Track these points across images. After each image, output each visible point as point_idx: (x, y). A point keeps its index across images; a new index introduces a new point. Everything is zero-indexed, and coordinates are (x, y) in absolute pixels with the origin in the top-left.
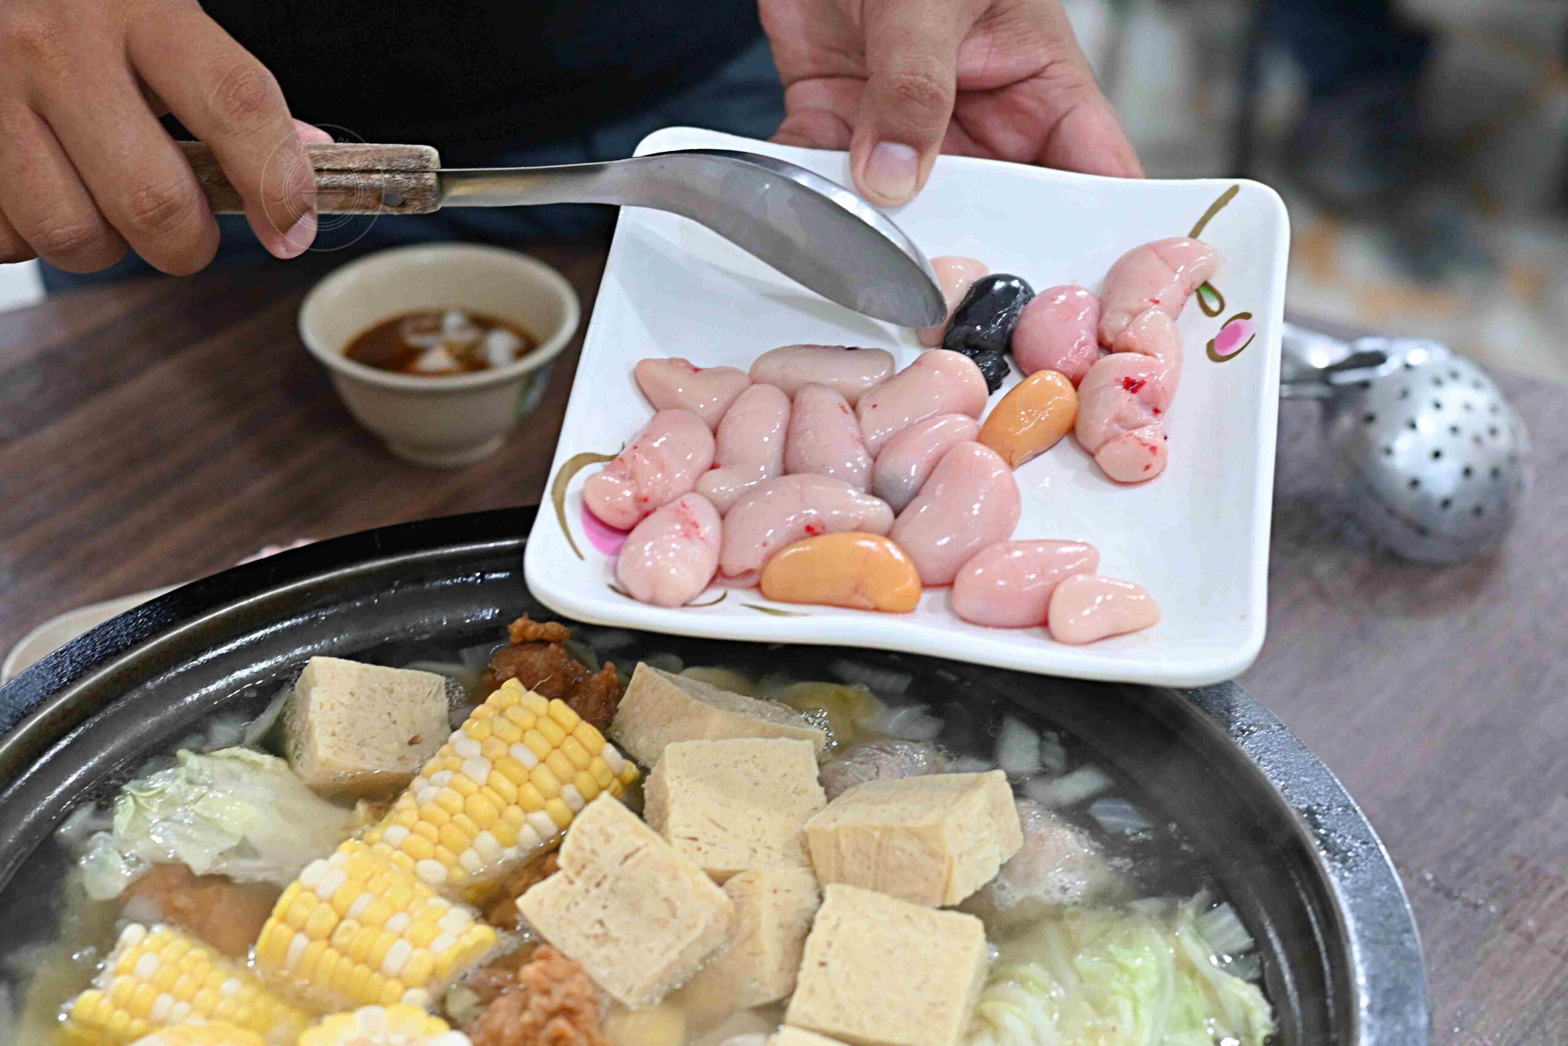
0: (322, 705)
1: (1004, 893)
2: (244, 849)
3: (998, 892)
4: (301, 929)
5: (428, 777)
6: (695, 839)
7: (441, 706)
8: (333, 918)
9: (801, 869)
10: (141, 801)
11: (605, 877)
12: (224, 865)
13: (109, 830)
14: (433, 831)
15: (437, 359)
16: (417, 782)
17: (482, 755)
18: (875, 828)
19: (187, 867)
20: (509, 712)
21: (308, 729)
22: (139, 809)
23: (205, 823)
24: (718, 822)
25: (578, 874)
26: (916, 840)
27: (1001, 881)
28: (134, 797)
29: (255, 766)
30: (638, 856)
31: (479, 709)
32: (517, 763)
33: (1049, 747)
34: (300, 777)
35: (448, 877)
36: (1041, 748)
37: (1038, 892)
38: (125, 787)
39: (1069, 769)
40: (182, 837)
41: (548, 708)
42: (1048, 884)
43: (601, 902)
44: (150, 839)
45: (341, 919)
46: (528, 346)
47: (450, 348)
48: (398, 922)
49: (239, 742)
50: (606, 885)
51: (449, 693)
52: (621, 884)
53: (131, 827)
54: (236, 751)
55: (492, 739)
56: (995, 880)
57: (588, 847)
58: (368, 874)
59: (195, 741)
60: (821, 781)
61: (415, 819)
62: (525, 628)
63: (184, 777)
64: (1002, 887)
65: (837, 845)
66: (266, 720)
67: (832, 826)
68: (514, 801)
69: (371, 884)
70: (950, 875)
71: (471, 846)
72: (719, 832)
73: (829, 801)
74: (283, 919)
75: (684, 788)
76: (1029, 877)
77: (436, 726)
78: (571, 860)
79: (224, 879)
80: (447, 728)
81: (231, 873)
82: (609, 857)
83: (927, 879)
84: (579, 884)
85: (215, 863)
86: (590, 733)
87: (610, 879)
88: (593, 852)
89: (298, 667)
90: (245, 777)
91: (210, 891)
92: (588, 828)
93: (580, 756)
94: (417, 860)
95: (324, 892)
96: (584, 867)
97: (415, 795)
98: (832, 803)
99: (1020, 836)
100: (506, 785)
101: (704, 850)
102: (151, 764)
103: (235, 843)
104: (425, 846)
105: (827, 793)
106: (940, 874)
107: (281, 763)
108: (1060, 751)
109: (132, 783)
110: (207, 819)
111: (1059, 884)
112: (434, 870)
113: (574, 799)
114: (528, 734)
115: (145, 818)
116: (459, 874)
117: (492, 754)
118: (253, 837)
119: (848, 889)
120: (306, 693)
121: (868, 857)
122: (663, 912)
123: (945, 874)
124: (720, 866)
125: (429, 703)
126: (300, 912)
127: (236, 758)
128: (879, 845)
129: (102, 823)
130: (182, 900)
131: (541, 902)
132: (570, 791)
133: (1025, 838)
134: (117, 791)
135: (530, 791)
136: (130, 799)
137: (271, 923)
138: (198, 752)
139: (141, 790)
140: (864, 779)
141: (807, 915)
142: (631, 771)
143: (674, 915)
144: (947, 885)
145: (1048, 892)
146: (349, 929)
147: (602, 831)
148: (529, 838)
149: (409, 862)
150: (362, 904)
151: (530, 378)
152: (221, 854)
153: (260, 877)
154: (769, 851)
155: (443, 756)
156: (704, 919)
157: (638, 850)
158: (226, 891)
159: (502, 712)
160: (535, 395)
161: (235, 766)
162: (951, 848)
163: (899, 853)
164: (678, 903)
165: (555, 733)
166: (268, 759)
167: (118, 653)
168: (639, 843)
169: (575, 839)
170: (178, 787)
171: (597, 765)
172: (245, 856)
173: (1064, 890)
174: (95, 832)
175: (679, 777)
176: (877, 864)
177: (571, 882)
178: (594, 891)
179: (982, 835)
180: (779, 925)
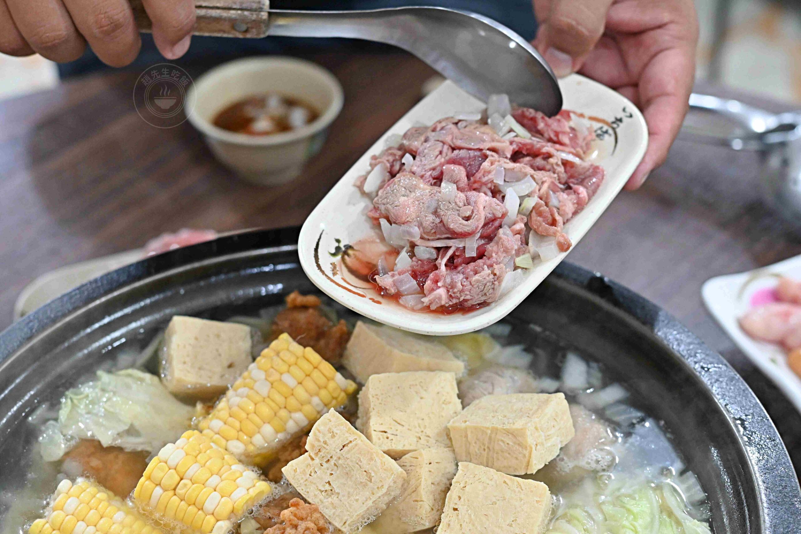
0: (178, 345)
1: (563, 463)
2: (131, 431)
3: (560, 462)
4: (159, 484)
5: (235, 390)
6: (385, 432)
7: (246, 345)
8: (179, 479)
9: (446, 449)
10: (75, 401)
11: (331, 457)
12: (119, 441)
13: (56, 420)
14: (237, 424)
15: (262, 124)
16: (230, 393)
17: (266, 379)
18: (488, 428)
19: (99, 442)
20: (281, 354)
21: (169, 361)
22: (74, 406)
23: (110, 415)
24: (399, 421)
25: (317, 454)
26: (510, 436)
27: (561, 456)
28: (71, 400)
29: (142, 380)
30: (350, 445)
31: (266, 351)
32: (286, 385)
33: (592, 371)
34: (165, 387)
35: (246, 450)
37: (583, 463)
38: (67, 393)
39: (605, 385)
40: (97, 424)
41: (304, 353)
42: (588, 458)
43: (329, 472)
44: (78, 425)
45: (181, 479)
46: (313, 117)
47: (271, 118)
48: (214, 480)
49: (132, 366)
50: (332, 462)
51: (252, 337)
52: (340, 462)
53: (69, 418)
54: (130, 371)
55: (272, 370)
56: (558, 456)
57: (322, 440)
58: (197, 452)
59: (108, 364)
60: (459, 396)
61: (227, 415)
62: (294, 300)
63: (100, 386)
64: (562, 460)
65: (466, 437)
67: (463, 426)
68: (283, 406)
69: (199, 457)
70: (530, 457)
71: (259, 432)
72: (399, 427)
73: (463, 408)
74: (149, 478)
75: (380, 401)
76: (578, 453)
77: (244, 356)
78: (313, 446)
79: (120, 449)
80: (250, 358)
81: (123, 446)
82: (334, 445)
83: (517, 458)
84: (317, 461)
85: (114, 440)
86: (327, 367)
87: (335, 458)
88: (325, 443)
89: (167, 321)
90: (134, 386)
91: (111, 456)
92: (322, 428)
93: (322, 380)
94: (227, 441)
95: (172, 463)
96: (320, 451)
97: (228, 401)
98: (465, 409)
99: (573, 430)
100: (279, 398)
101: (390, 438)
102: (82, 379)
103: (126, 428)
104: (233, 433)
105: (462, 403)
106: (525, 456)
107: (155, 379)
108: (599, 375)
109: (71, 390)
110: (113, 413)
111: (595, 458)
112: (237, 447)
113: (318, 405)
114: (291, 368)
115: (78, 412)
116: (251, 448)
117: (271, 379)
118: (137, 424)
119: (471, 465)
120: (170, 337)
121: (484, 444)
122: (363, 478)
123: (527, 455)
124: (398, 447)
125: (241, 343)
126: (158, 474)
127: (130, 376)
128: (490, 438)
129: (53, 415)
130: (95, 462)
131: (295, 471)
132: (316, 400)
133: (576, 431)
134: (62, 395)
135: (292, 402)
136: (69, 401)
137: (142, 479)
138: (109, 372)
139: (76, 394)
140: (486, 393)
141: (449, 476)
142: (351, 386)
143: (371, 481)
144: (528, 462)
145: (589, 463)
146: (185, 485)
147: (330, 431)
148: (292, 427)
149: (223, 442)
150: (193, 470)
151: (313, 138)
152: (118, 434)
153: (139, 449)
154: (428, 438)
155: (245, 379)
156: (389, 482)
157: (351, 442)
158: (121, 457)
159: (278, 354)
160: (317, 146)
161: (129, 380)
162: (531, 441)
163: (502, 444)
164: (373, 474)
165: (307, 366)
166: (148, 377)
167: (64, 315)
168: (351, 439)
169: (315, 434)
170: (97, 393)
171: (331, 385)
172: (132, 435)
173: (598, 462)
174: (48, 420)
175: (377, 395)
176: (488, 448)
177: (312, 459)
178: (325, 465)
179: (549, 433)
180: (432, 483)
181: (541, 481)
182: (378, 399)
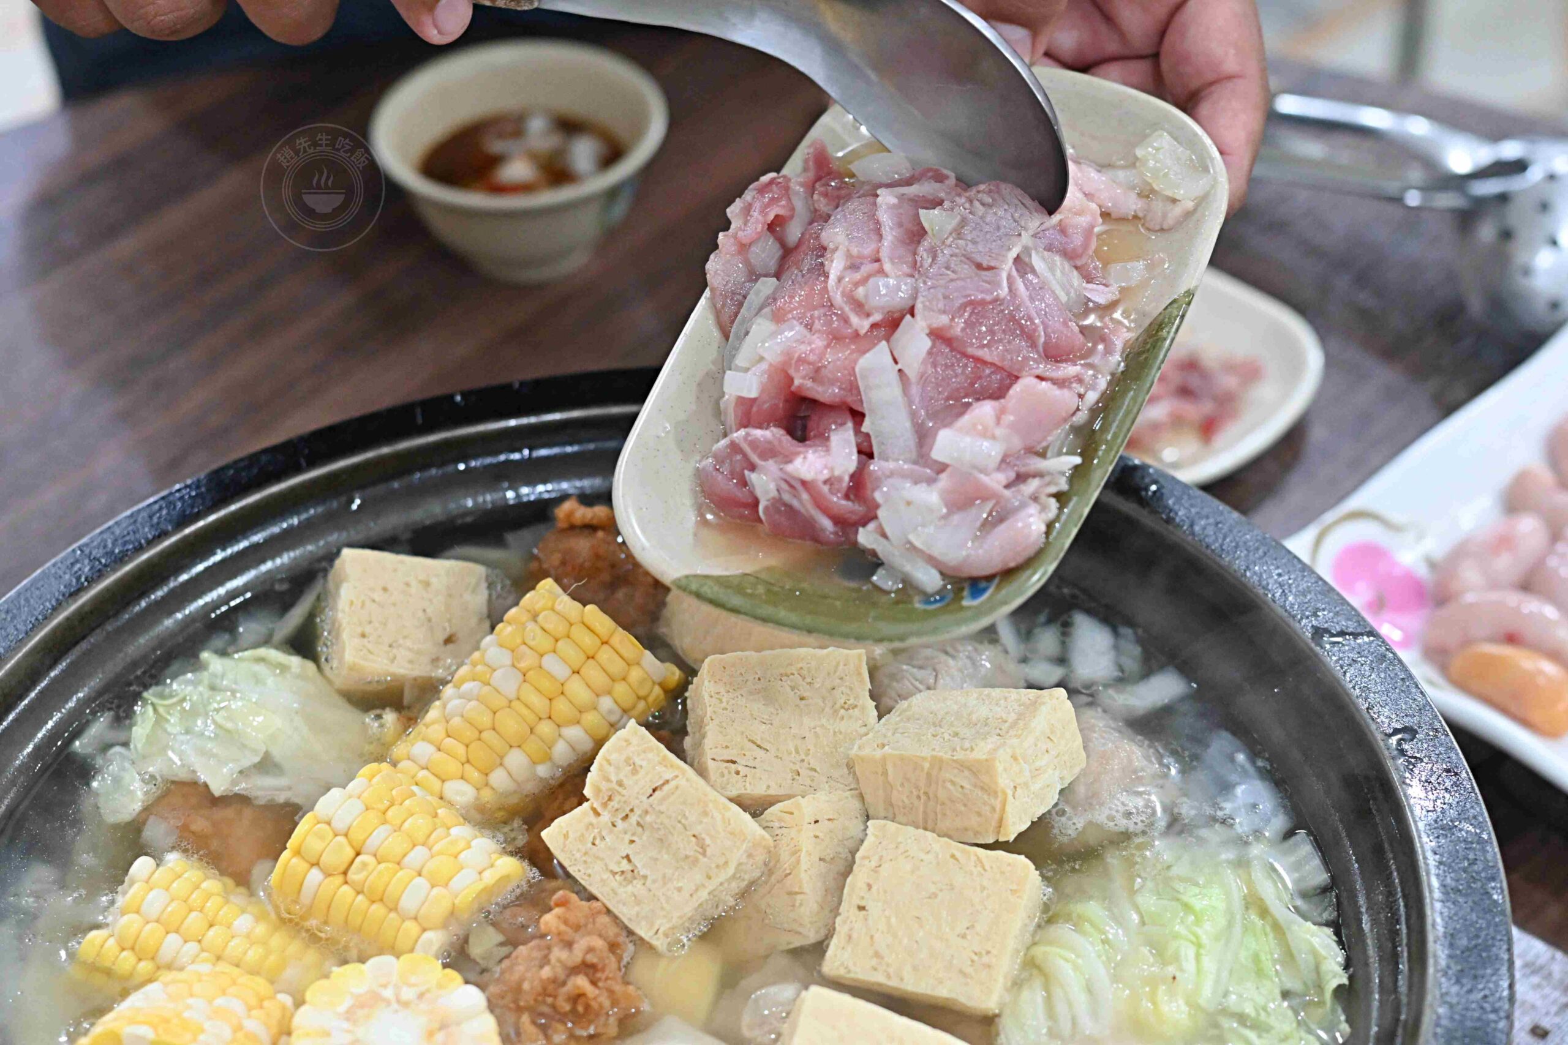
0: (352, 603)
1: (1063, 819)
2: (266, 765)
3: (1058, 818)
4: (316, 864)
5: (457, 687)
6: (734, 762)
7: (479, 600)
8: (350, 853)
9: (848, 793)
10: (161, 710)
11: (632, 810)
12: (243, 785)
13: (126, 744)
14: (461, 750)
15: (517, 170)
16: (448, 691)
17: (513, 666)
18: (924, 759)
19: (206, 786)
20: (540, 618)
21: (336, 631)
22: (160, 720)
23: (228, 736)
24: (759, 743)
25: (605, 805)
26: (966, 773)
27: (1060, 807)
28: (154, 707)
29: (284, 668)
30: (666, 788)
31: (513, 611)
32: (551, 676)
34: (330, 682)
35: (477, 799)
36: (1116, 647)
37: (1100, 816)
38: (145, 695)
39: (1148, 670)
40: (203, 752)
41: (582, 614)
42: (1110, 809)
43: (628, 837)
44: (167, 755)
45: (358, 854)
46: (613, 155)
47: (533, 156)
48: (418, 855)
49: (266, 642)
50: (633, 819)
51: (490, 586)
52: (648, 819)
53: (150, 739)
54: (262, 652)
55: (524, 647)
56: (1056, 805)
57: (614, 778)
58: (386, 803)
59: (219, 641)
60: (873, 697)
61: (443, 734)
62: (570, 514)
63: (206, 682)
64: (1062, 813)
65: (885, 773)
66: (296, 616)
67: (878, 754)
68: (544, 716)
69: (390, 813)
70: (1003, 810)
71: (501, 764)
72: (760, 753)
73: (880, 717)
74: (298, 853)
75: (724, 705)
76: (1092, 800)
77: (474, 621)
78: (598, 791)
79: (242, 799)
80: (487, 625)
81: (252, 794)
82: (636, 789)
83: (979, 814)
84: (606, 817)
85: (234, 783)
86: (626, 642)
87: (638, 812)
88: (620, 784)
89: (331, 556)
90: (270, 681)
91: (229, 813)
92: (614, 757)
93: (617, 666)
94: (443, 781)
95: (340, 825)
96: (610, 799)
97: (444, 706)
98: (883, 720)
99: (1084, 754)
100: (537, 701)
101: (741, 774)
103: (257, 759)
104: (453, 767)
105: (877, 707)
106: (993, 809)
107: (310, 665)
109: (153, 690)
110: (228, 731)
111: (1121, 809)
112: (462, 792)
113: (610, 712)
114: (560, 644)
115: (165, 730)
116: (487, 795)
117: (523, 665)
118: (277, 753)
119: (892, 826)
120: (338, 587)
121: (917, 788)
122: (690, 848)
123: (998, 808)
124: (757, 788)
125: (467, 597)
126: (314, 845)
127: (261, 660)
128: (929, 775)
129: (121, 736)
130: (200, 824)
131: (566, 836)
132: (606, 703)
133: (1088, 757)
134: (137, 697)
135: (561, 706)
136: (150, 709)
137: (285, 855)
138: (223, 653)
139: (162, 696)
140: (921, 687)
141: (850, 844)
142: (674, 674)
143: (704, 854)
144: (1001, 820)
145: (1111, 818)
146: (365, 865)
147: (628, 761)
148: (562, 753)
149: (436, 784)
150: (380, 837)
151: (612, 194)
152: (241, 772)
153: (281, 798)
154: (813, 773)
155: (474, 665)
156: (737, 856)
157: (667, 782)
158: (248, 813)
159: (535, 617)
160: (620, 210)
161: (260, 668)
162: (1003, 781)
163: (949, 785)
164: (708, 841)
165: (588, 641)
166: (295, 661)
167: (139, 549)
168: (668, 775)
169: (601, 769)
170: (201, 694)
171: (635, 674)
172: (267, 773)
173: (1128, 815)
174: (111, 746)
175: (718, 693)
176: (926, 793)
177: (597, 814)
178: (620, 824)
179: (1038, 764)
180: (820, 859)
181: (1019, 854)
182: (721, 701)
